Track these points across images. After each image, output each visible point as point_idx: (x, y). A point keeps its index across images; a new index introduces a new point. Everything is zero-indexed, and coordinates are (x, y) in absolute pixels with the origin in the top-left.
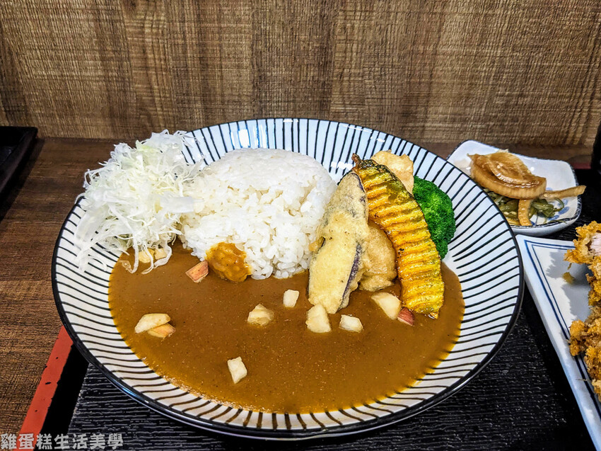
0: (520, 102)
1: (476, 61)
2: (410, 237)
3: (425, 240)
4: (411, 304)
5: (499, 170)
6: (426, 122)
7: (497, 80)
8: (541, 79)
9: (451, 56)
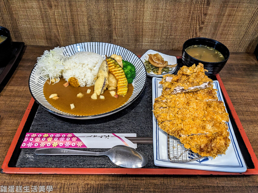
0: (171, 37)
1: (155, 25)
2: (120, 77)
3: (124, 78)
4: (118, 93)
5: (154, 59)
6: (143, 43)
7: (163, 31)
8: (176, 30)
9: (148, 23)
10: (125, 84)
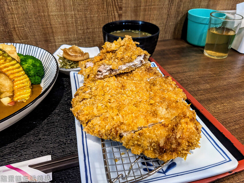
1: (66, 17)
2: (17, 75)
3: (23, 75)
4: (16, 99)
5: (70, 52)
6: (55, 43)
7: (77, 24)
9: (55, 16)
10: (26, 84)
